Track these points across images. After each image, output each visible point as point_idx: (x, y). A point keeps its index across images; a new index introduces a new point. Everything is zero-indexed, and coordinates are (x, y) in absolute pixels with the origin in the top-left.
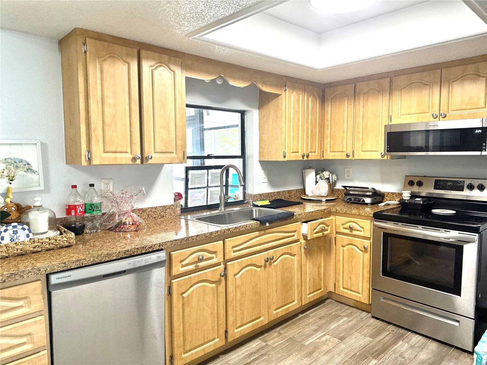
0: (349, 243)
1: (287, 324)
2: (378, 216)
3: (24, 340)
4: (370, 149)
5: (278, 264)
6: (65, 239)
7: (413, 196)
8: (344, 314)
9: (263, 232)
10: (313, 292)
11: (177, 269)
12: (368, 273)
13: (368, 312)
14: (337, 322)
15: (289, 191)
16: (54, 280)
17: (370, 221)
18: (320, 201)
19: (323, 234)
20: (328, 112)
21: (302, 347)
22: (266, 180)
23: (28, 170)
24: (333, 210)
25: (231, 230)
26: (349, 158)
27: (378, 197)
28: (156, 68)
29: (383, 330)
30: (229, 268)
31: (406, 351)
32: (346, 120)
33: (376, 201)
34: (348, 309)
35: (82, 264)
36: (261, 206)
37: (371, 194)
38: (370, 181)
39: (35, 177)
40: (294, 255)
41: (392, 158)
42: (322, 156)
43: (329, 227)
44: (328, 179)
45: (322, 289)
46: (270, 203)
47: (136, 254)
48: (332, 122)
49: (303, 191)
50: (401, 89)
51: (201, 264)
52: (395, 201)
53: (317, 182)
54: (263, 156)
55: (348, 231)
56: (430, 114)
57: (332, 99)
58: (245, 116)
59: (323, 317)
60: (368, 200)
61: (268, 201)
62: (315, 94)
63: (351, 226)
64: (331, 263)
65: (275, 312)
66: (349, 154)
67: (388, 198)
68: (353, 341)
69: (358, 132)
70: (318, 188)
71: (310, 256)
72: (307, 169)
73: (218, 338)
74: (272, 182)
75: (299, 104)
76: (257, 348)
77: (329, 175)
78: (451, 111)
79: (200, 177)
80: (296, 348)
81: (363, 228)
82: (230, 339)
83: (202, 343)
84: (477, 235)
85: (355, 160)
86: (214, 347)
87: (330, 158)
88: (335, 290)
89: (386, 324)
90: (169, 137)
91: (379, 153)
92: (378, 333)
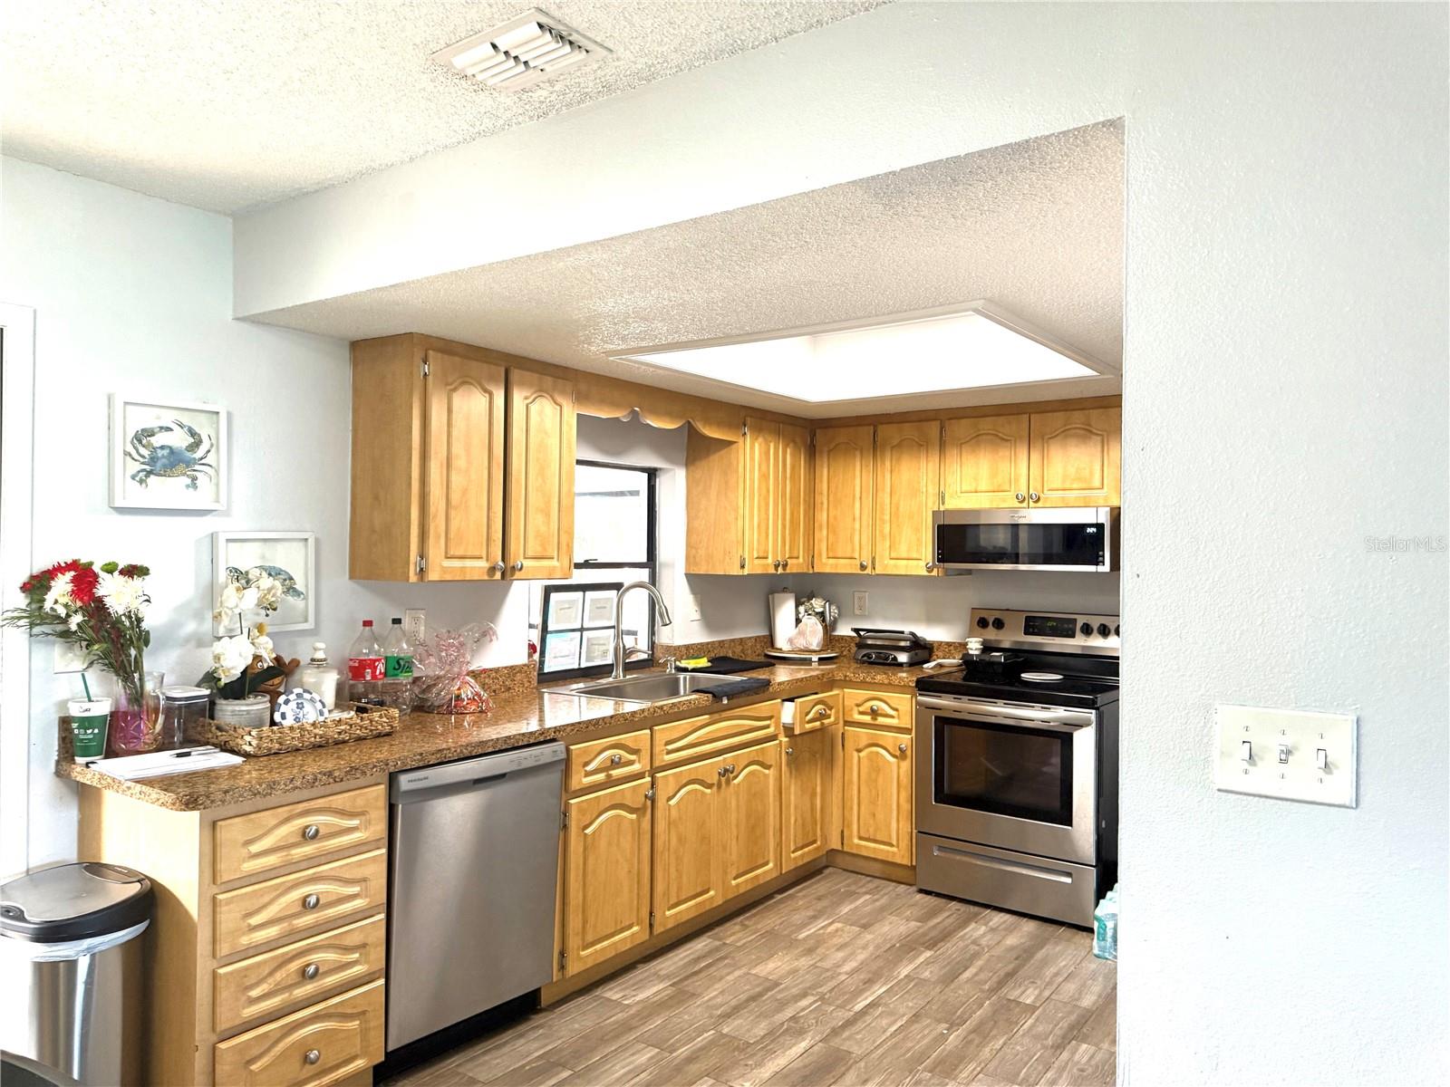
0: (871, 742)
1: (754, 911)
2: (925, 686)
3: (355, 889)
4: (904, 555)
5: (741, 784)
6: (385, 719)
7: (987, 648)
8: (864, 890)
9: (716, 716)
10: (802, 848)
11: (580, 780)
12: (908, 801)
13: (911, 885)
14: (851, 903)
15: (741, 639)
16: (405, 782)
17: (910, 696)
18: (808, 662)
19: (822, 724)
20: (822, 476)
21: (793, 943)
22: (697, 616)
23: (288, 590)
24: (839, 676)
25: (665, 708)
26: (865, 572)
27: (921, 650)
28: (534, 400)
29: (941, 910)
30: (660, 784)
31: (984, 935)
32: (858, 495)
33: (917, 659)
34: (869, 882)
35: (445, 757)
36: (694, 670)
37: (908, 644)
38: (904, 619)
39: (299, 603)
40: (768, 767)
41: (947, 573)
42: (810, 567)
43: (833, 711)
44: (822, 615)
45: (819, 843)
46: (709, 664)
47: (520, 744)
48: (831, 499)
49: (770, 639)
50: (961, 444)
51: (616, 773)
52: (954, 658)
53: (798, 621)
54: (696, 564)
55: (867, 719)
56: (1012, 494)
57: (829, 452)
58: (657, 480)
59: (822, 896)
60: (903, 658)
61: (705, 660)
62: (798, 440)
63: (875, 708)
64: (835, 789)
65: (734, 882)
66: (865, 564)
67: (940, 654)
68: (886, 929)
69: (883, 521)
70: (802, 633)
71: (797, 769)
72: (778, 592)
73: (638, 924)
74: (709, 621)
75: (768, 459)
76: (707, 949)
77: (824, 607)
78: (1049, 490)
79: (569, 608)
80: (783, 944)
81: (896, 710)
82: (658, 930)
83: (613, 930)
84: (1094, 711)
85: (877, 575)
86: (632, 942)
87: (828, 570)
88: (842, 844)
89: (944, 900)
90: (549, 528)
91: (923, 564)
92: (933, 913)
